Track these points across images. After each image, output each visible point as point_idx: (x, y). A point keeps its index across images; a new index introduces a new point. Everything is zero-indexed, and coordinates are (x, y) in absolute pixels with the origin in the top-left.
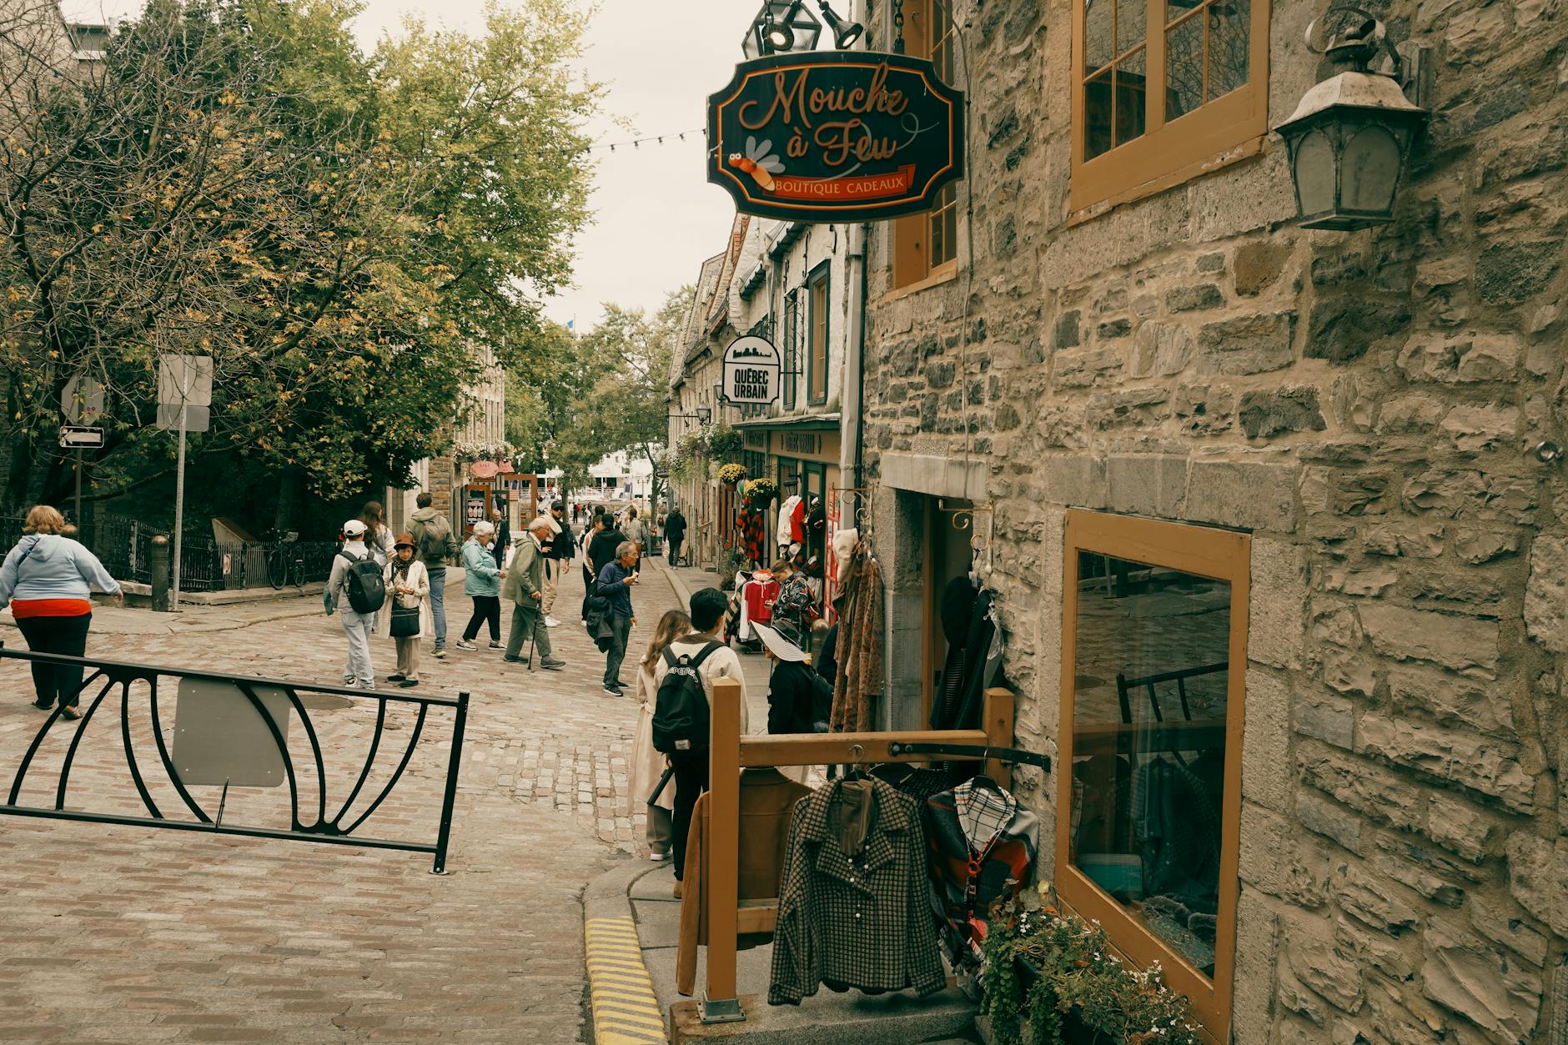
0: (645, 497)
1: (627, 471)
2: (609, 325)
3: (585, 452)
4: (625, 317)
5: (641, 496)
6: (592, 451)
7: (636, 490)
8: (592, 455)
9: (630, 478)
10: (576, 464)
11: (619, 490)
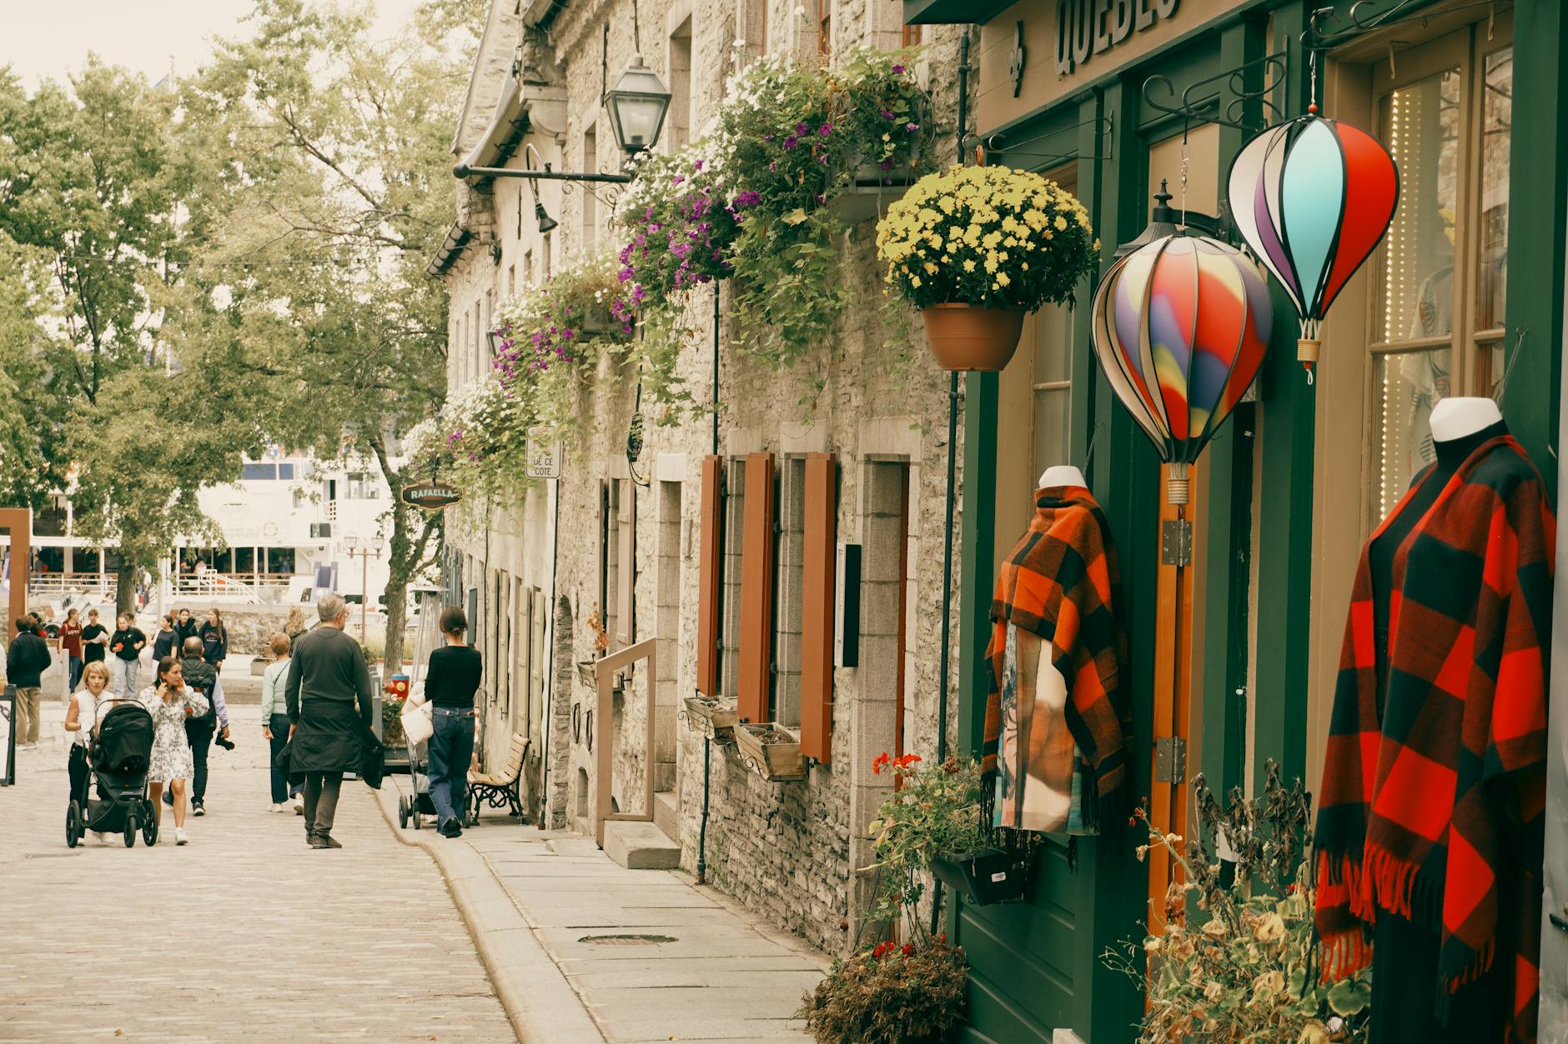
0: (373, 600)
1: (325, 531)
2: (262, 45)
3: (182, 438)
4: (313, 20)
5: (359, 600)
6: (201, 435)
7: (348, 583)
8: (203, 447)
9: (333, 551)
10: (153, 477)
11: (303, 579)
